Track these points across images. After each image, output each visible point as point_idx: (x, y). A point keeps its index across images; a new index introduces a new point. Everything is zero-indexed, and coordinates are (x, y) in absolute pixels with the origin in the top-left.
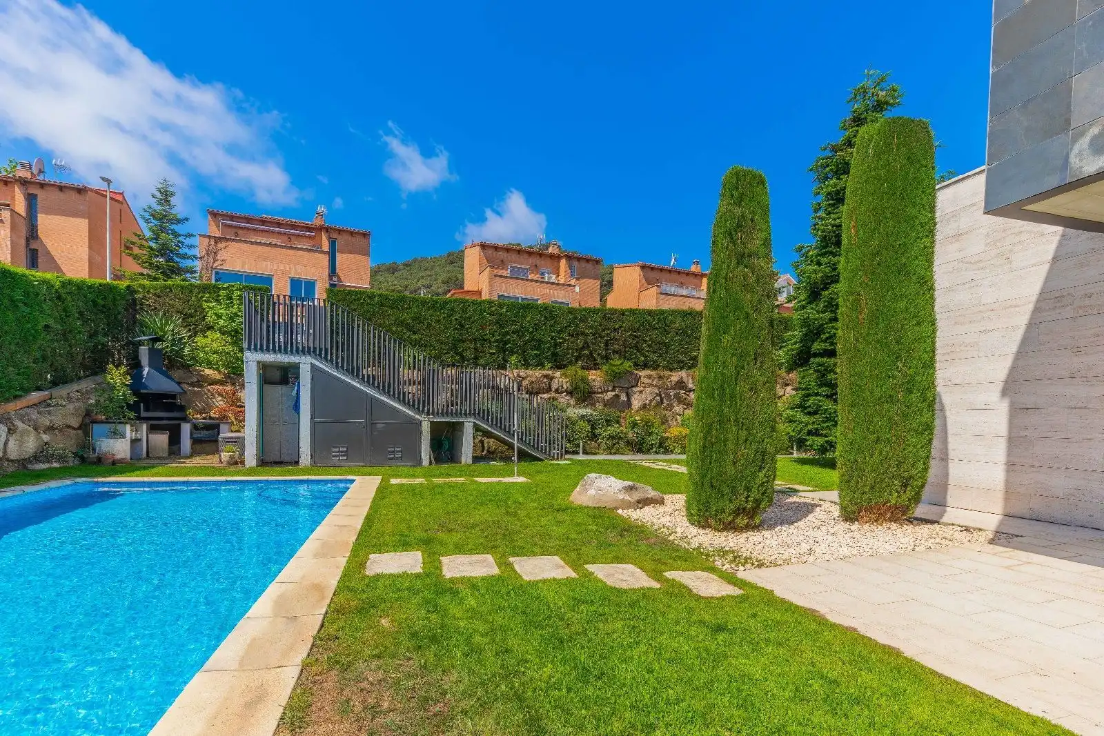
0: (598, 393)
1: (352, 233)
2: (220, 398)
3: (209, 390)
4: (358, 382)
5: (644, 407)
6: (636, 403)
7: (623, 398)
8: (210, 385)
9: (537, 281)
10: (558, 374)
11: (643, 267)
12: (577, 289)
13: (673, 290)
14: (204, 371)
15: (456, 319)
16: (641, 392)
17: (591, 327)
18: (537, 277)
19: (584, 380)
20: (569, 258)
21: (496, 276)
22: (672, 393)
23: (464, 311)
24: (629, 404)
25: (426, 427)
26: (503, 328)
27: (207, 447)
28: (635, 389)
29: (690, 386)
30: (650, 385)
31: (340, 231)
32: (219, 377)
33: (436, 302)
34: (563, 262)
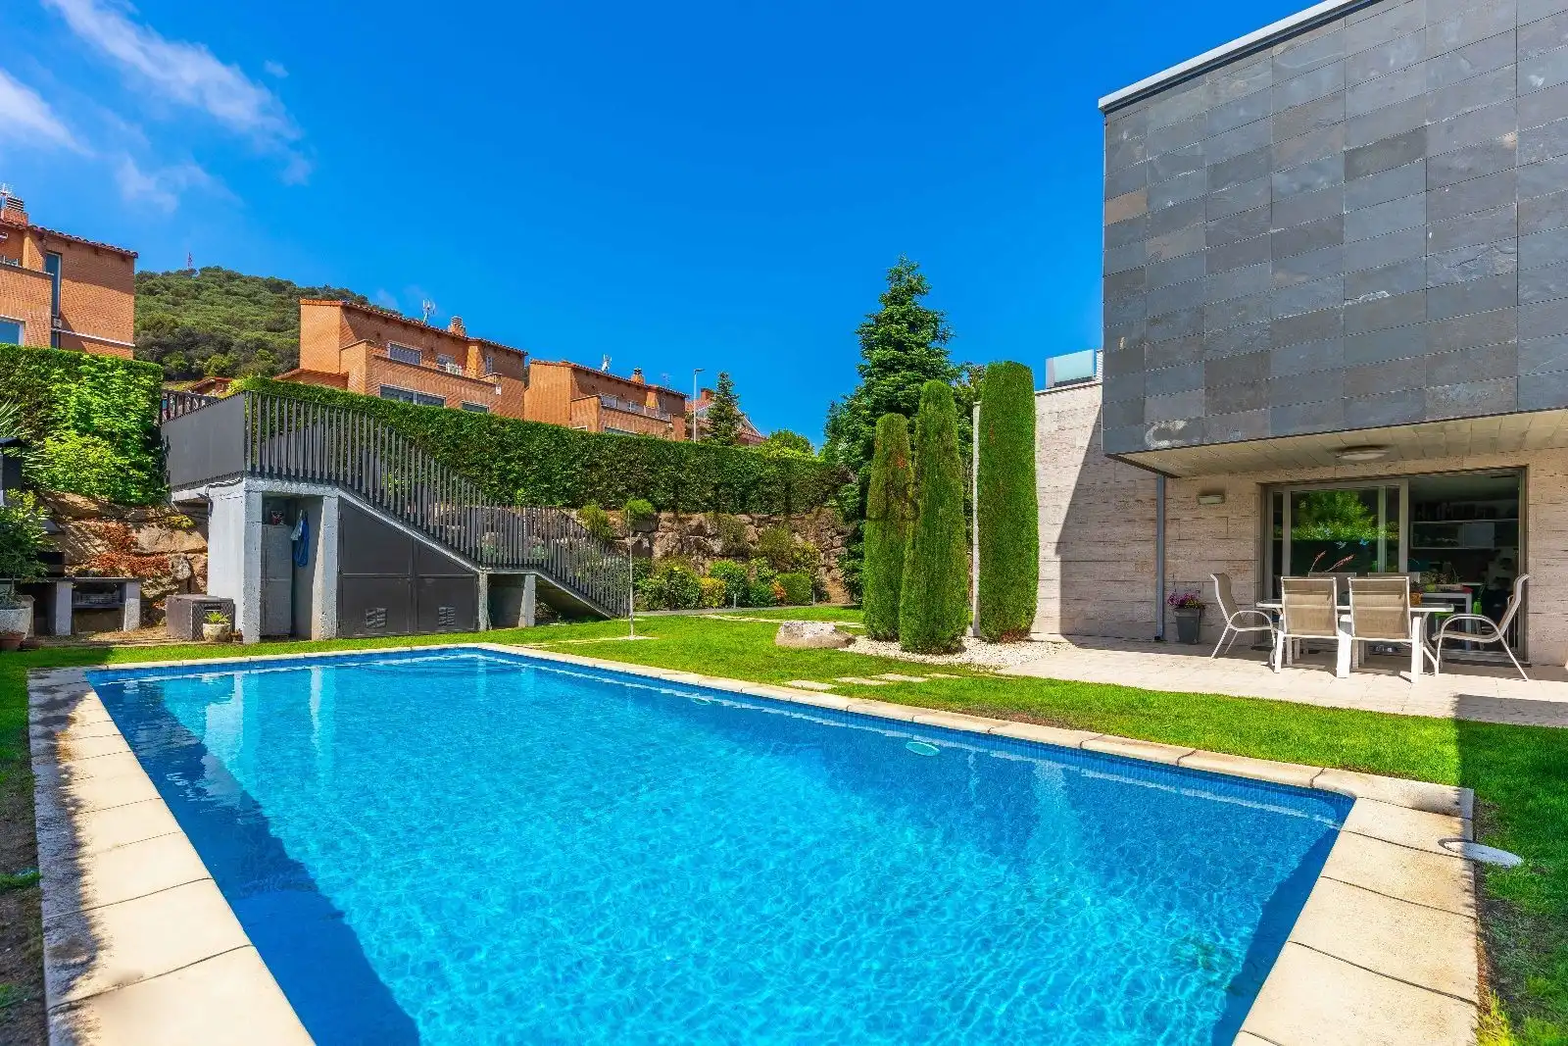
0: (619, 538)
1: (96, 249)
2: (98, 542)
3: (78, 529)
4: (402, 524)
5: (667, 555)
6: (658, 552)
7: (646, 544)
8: (76, 519)
9: (435, 371)
10: (574, 513)
11: (576, 370)
12: (498, 391)
13: (614, 403)
14: (64, 497)
15: (449, 437)
16: (663, 537)
17: (606, 458)
18: (434, 366)
19: (605, 523)
20: (483, 345)
21: (377, 358)
22: (692, 538)
23: (459, 426)
24: (650, 552)
25: (483, 582)
26: (507, 452)
27: (106, 618)
28: (657, 535)
29: (709, 531)
30: (672, 530)
31: (69, 243)
32: (93, 507)
33: (422, 412)
34: (473, 350)
